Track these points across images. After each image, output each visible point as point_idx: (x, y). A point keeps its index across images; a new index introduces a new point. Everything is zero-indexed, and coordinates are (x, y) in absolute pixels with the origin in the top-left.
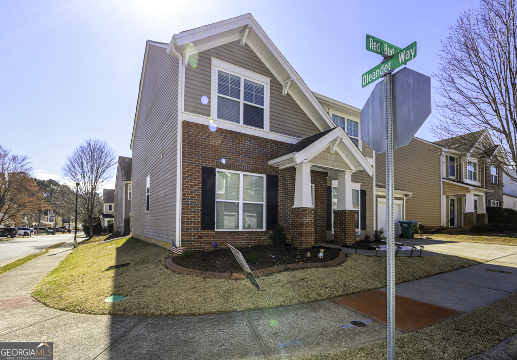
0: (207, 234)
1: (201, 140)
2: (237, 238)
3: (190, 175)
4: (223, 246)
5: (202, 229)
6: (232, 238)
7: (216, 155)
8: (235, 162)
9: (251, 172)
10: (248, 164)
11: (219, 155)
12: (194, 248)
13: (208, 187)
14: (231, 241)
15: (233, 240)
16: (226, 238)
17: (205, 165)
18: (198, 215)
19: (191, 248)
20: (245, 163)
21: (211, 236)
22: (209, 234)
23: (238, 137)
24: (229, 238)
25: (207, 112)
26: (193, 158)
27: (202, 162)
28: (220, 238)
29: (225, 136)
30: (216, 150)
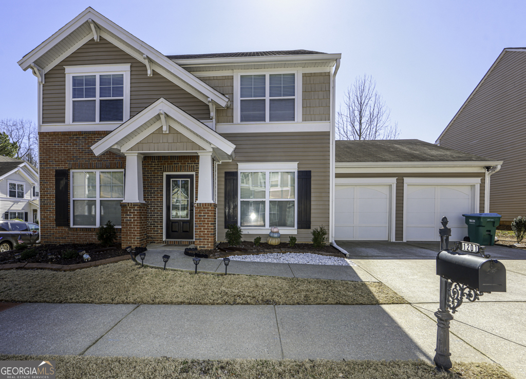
0: (62, 230)
1: (54, 147)
2: (91, 235)
3: (46, 178)
4: (77, 241)
5: (56, 226)
6: (86, 234)
7: (69, 157)
8: (87, 161)
9: (105, 168)
10: (102, 161)
11: (71, 157)
12: (50, 242)
13: (61, 188)
14: (85, 237)
15: (86, 237)
16: (80, 234)
17: (59, 168)
18: (53, 213)
19: (48, 242)
20: (98, 161)
21: (65, 232)
22: (64, 230)
23: (90, 136)
24: (82, 235)
25: (62, 119)
26: (48, 164)
27: (56, 166)
28: (74, 234)
29: (77, 138)
30: (69, 153)
